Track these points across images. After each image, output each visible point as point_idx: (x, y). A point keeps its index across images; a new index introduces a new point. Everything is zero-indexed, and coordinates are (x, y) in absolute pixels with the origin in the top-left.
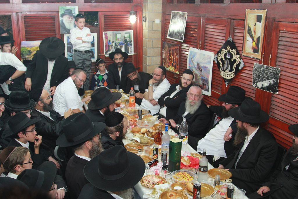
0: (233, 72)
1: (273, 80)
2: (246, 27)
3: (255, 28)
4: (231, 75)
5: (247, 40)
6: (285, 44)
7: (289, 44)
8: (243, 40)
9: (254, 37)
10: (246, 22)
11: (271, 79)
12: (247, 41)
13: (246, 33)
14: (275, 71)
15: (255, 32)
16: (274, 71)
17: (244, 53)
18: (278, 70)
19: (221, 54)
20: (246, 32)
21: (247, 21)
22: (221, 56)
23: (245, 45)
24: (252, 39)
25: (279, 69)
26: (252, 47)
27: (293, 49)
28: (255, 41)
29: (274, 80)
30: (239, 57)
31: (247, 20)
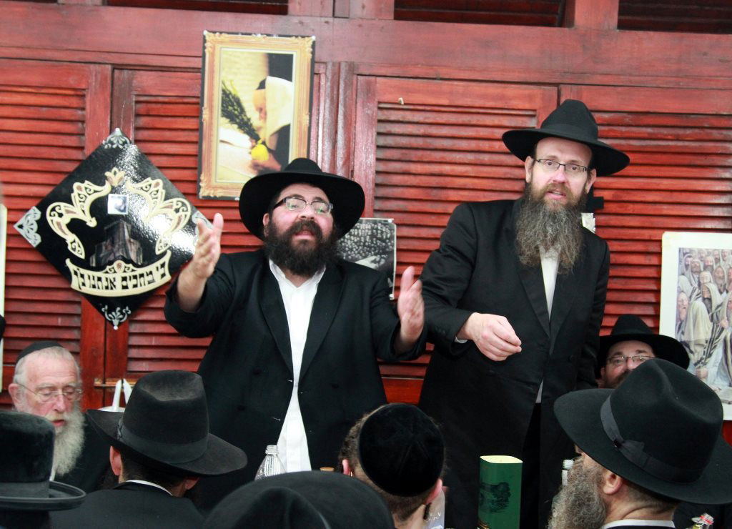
0: (158, 263)
1: (373, 258)
2: (211, 96)
3: (265, 99)
4: (150, 278)
5: (222, 141)
6: (404, 142)
7: (419, 142)
8: (198, 143)
9: (260, 128)
10: (212, 78)
11: (365, 257)
12: (221, 146)
13: (211, 118)
14: (377, 229)
15: (261, 110)
16: (372, 228)
17: (209, 187)
18: (385, 224)
19: (70, 202)
20: (211, 112)
21: (212, 72)
22: (68, 212)
23: (210, 157)
24: (247, 137)
25: (390, 220)
26: (250, 163)
27: (437, 156)
28: (264, 143)
29: (378, 258)
30: (184, 204)
31: (217, 69)
